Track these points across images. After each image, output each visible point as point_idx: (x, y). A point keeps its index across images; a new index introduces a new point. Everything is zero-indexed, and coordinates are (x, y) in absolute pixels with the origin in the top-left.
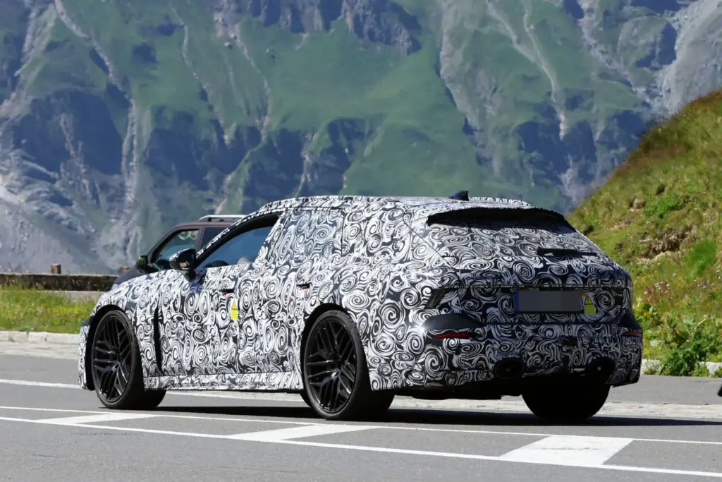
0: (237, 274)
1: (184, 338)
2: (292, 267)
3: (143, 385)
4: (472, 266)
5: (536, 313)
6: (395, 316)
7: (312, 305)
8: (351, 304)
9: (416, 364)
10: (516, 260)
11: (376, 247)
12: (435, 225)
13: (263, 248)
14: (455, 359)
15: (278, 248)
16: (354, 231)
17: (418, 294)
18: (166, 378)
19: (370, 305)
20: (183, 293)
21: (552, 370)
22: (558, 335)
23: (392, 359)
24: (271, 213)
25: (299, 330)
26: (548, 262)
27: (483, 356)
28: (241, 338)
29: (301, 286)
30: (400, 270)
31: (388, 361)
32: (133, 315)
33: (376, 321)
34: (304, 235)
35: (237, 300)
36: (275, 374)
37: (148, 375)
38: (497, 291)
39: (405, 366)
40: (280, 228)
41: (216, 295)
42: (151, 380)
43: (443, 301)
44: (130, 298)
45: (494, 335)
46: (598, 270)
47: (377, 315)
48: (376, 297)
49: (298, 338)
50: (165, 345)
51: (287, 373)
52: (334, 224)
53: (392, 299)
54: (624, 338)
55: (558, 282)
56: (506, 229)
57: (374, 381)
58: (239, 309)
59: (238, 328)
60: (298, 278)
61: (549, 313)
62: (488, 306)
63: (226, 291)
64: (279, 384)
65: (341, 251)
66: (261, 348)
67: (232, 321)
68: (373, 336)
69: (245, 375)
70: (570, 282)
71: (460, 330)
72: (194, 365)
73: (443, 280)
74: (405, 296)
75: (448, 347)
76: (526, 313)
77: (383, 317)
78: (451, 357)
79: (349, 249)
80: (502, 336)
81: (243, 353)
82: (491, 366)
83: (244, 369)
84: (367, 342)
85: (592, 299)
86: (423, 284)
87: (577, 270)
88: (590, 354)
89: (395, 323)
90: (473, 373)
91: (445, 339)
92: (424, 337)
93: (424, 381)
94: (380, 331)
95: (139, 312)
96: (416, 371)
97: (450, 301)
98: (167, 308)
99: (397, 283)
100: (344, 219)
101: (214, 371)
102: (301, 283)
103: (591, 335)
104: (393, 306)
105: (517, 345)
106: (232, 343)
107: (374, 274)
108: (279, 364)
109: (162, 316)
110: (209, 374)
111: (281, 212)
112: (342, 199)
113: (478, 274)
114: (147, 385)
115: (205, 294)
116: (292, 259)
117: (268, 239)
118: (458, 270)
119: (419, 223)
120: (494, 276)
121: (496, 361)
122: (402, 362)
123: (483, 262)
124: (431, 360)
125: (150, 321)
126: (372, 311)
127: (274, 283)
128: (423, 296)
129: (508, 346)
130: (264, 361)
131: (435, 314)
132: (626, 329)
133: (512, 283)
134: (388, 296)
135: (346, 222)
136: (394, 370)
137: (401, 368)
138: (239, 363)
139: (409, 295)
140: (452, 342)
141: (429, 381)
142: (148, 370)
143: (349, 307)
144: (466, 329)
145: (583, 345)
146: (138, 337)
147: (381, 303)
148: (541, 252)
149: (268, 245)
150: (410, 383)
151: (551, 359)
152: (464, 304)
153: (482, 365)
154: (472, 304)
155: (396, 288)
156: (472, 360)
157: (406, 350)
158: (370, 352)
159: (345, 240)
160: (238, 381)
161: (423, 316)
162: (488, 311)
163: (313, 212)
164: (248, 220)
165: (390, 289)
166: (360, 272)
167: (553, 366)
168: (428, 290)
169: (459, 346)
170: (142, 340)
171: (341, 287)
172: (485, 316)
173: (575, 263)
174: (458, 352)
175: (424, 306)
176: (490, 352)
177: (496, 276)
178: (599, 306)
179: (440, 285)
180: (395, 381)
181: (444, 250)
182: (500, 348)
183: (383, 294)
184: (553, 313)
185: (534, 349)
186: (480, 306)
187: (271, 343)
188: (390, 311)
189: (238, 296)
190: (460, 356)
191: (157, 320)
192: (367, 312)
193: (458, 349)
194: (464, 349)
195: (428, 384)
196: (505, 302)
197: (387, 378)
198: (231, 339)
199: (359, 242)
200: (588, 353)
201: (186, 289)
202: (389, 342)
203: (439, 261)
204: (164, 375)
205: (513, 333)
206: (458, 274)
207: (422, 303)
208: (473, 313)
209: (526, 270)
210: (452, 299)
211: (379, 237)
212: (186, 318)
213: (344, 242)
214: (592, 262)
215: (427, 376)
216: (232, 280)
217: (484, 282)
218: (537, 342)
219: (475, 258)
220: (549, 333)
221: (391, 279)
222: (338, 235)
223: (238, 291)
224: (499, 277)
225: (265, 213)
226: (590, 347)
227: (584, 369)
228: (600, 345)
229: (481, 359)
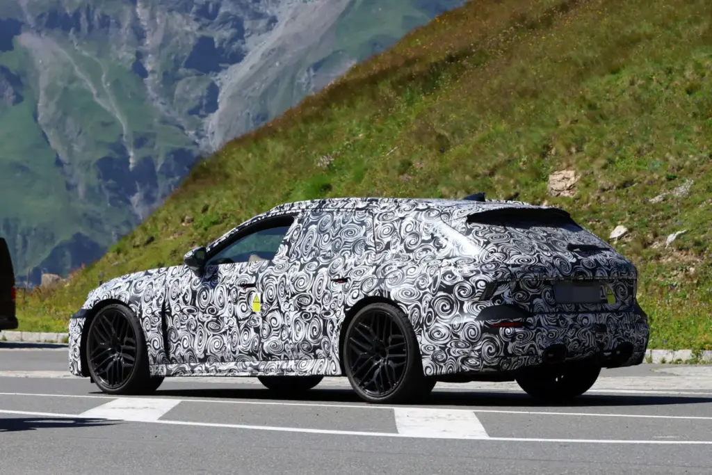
0: (256, 270)
1: (196, 328)
2: (321, 264)
3: (150, 372)
4: (520, 261)
5: (570, 303)
6: (448, 307)
7: (354, 298)
8: (402, 297)
9: (473, 351)
10: (553, 255)
11: (416, 244)
12: (474, 224)
13: (281, 246)
14: (511, 346)
15: (299, 246)
16: (387, 230)
17: (473, 287)
18: (174, 365)
19: (422, 297)
20: (194, 288)
21: (587, 355)
22: (592, 323)
23: (446, 347)
24: (285, 214)
25: (338, 321)
26: (580, 257)
27: (534, 343)
28: (264, 329)
29: (336, 281)
30: (450, 265)
31: (443, 349)
32: (138, 308)
33: (429, 312)
34: (328, 234)
35: (259, 295)
36: (305, 361)
37: (155, 362)
38: (540, 283)
39: (461, 352)
40: (299, 228)
41: (234, 290)
42: (157, 368)
43: (497, 293)
44: (133, 292)
45: (543, 324)
46: (616, 264)
47: (430, 307)
48: (428, 290)
49: (336, 328)
50: (173, 335)
51: (319, 361)
52: (363, 223)
53: (444, 292)
54: (638, 324)
55: (590, 275)
56: (534, 228)
57: (427, 367)
58: (262, 302)
59: (261, 320)
60: (331, 273)
61: (581, 303)
62: (535, 297)
63: (245, 286)
64: (311, 371)
65: (375, 248)
66: (290, 337)
67: (253, 313)
68: (427, 326)
69: (269, 362)
70: (598, 274)
71: (515, 320)
72: (208, 353)
73: (496, 274)
74: (459, 288)
75: (505, 335)
76: (563, 303)
77: (436, 309)
78: (507, 344)
79: (384, 247)
80: (549, 325)
81: (268, 342)
83: (268, 357)
84: (420, 331)
85: (612, 289)
86: (477, 278)
87: (601, 263)
88: (616, 339)
89: (449, 314)
90: (525, 359)
91: (501, 328)
92: (481, 326)
93: (481, 367)
94: (433, 321)
95: (145, 306)
96: (472, 357)
97: (503, 293)
98: (175, 302)
99: (449, 277)
100: (373, 218)
101: (231, 359)
102: (337, 277)
103: (616, 322)
104: (446, 298)
105: (561, 333)
106: (253, 333)
107: (422, 268)
108: (312, 352)
109: (170, 309)
110: (225, 362)
111: (297, 214)
112: (365, 201)
113: (527, 268)
114: (153, 371)
115: (220, 289)
116: (318, 256)
117: (287, 238)
118: (509, 265)
119: (460, 223)
120: (539, 270)
122: (458, 350)
123: (529, 257)
124: (488, 347)
125: (157, 313)
126: (424, 303)
127: (303, 278)
128: (478, 288)
129: (554, 334)
130: (293, 350)
131: (489, 305)
132: (639, 317)
133: (555, 276)
134: (440, 289)
135: (376, 221)
136: (449, 357)
137: (457, 355)
138: (263, 351)
139: (462, 288)
140: (508, 330)
141: (485, 367)
142: (155, 359)
143: (398, 299)
144: (520, 319)
145: (610, 331)
146: (144, 329)
147: (434, 296)
148: (570, 248)
149: (289, 244)
150: (466, 368)
151: (586, 345)
152: (515, 295)
153: (532, 351)
154: (521, 295)
155: (448, 281)
156: (524, 347)
157: (462, 338)
158: (423, 340)
159: (378, 238)
160: (262, 367)
161: (478, 307)
162: (535, 302)
163: (335, 213)
164: (258, 221)
165: (442, 283)
166: (406, 267)
167: (588, 351)
168: (483, 283)
169: (515, 334)
170: (148, 331)
171: (387, 281)
172: (532, 306)
173: (599, 257)
174: (513, 340)
175: (478, 298)
176: (540, 339)
177: (542, 269)
178: (617, 296)
179: (494, 279)
180: (451, 367)
181: (491, 247)
182: (547, 335)
183: (434, 287)
184: (584, 302)
185: (574, 336)
186: (528, 297)
187: (303, 333)
188: (443, 303)
189: (261, 290)
190: (514, 343)
191: (165, 313)
192: (419, 304)
193: (513, 337)
194: (518, 337)
195: (484, 370)
196: (547, 293)
197: (442, 364)
198: (252, 330)
199: (394, 240)
200: (614, 338)
201: (197, 284)
202: (444, 331)
203: (488, 257)
204: (172, 363)
205: (557, 322)
206: (510, 268)
207: (477, 295)
208: (523, 304)
209: (564, 264)
210: (504, 291)
211: (417, 235)
212: (197, 309)
213: (377, 240)
214: (610, 256)
215: (484, 362)
216: (252, 275)
217: (532, 275)
218: (577, 329)
219: (520, 253)
220: (585, 321)
221: (442, 273)
222: (370, 235)
223: (260, 286)
224: (544, 270)
225: (278, 214)
226: (615, 333)
227: (610, 353)
228: (623, 331)
229: (532, 346)
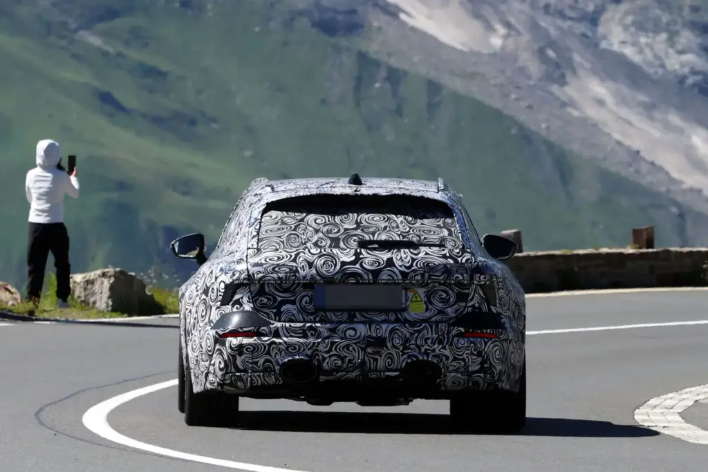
4: (268, 260)
5: (343, 310)
6: (204, 312)
8: (187, 299)
9: (211, 365)
10: (324, 253)
12: (271, 212)
14: (239, 360)
17: (217, 289)
19: (195, 302)
21: (354, 374)
22: (363, 335)
23: (198, 360)
26: (364, 255)
27: (268, 357)
38: (297, 286)
39: (205, 367)
43: (236, 297)
45: (282, 335)
46: (428, 264)
47: (196, 311)
48: (199, 293)
53: (205, 295)
54: (456, 339)
55: (368, 277)
61: (361, 310)
62: (285, 302)
68: (192, 335)
70: (384, 277)
71: (244, 329)
73: (234, 274)
74: (211, 291)
75: (230, 347)
76: (329, 310)
77: (199, 314)
78: (234, 357)
80: (291, 336)
82: (277, 368)
85: (422, 296)
86: (221, 279)
88: (405, 356)
89: (204, 321)
90: (259, 376)
91: (229, 339)
92: (213, 336)
93: (216, 384)
94: (196, 330)
96: (210, 373)
97: (242, 298)
99: (210, 277)
103: (408, 335)
104: (205, 302)
105: (307, 346)
113: (271, 268)
118: (251, 264)
119: (258, 211)
120: (288, 270)
121: (280, 363)
122: (203, 363)
123: (283, 254)
124: (219, 361)
128: (220, 291)
129: (297, 347)
131: (228, 311)
132: (462, 330)
133: (308, 277)
134: (204, 291)
136: (200, 372)
137: (203, 370)
140: (235, 341)
141: (218, 384)
144: (251, 328)
145: (395, 347)
147: (200, 299)
148: (363, 244)
150: (209, 386)
152: (256, 300)
153: (269, 368)
154: (266, 301)
156: (257, 362)
157: (204, 350)
158: (190, 352)
161: (219, 313)
162: (282, 308)
165: (207, 284)
167: (357, 369)
168: (223, 285)
169: (241, 346)
172: (278, 313)
174: (240, 353)
175: (219, 303)
176: (276, 353)
177: (291, 269)
178: (431, 303)
179: (231, 281)
181: (253, 242)
182: (287, 349)
183: (202, 289)
184: (367, 310)
185: (330, 350)
186: (273, 304)
188: (203, 308)
190: (243, 357)
192: (193, 309)
193: (240, 349)
194: (246, 350)
195: (218, 387)
196: (306, 299)
197: (198, 380)
200: (402, 355)
205: (304, 332)
206: (250, 267)
207: (219, 299)
208: (266, 311)
209: (330, 263)
210: (244, 294)
214: (427, 254)
215: (217, 379)
217: (275, 276)
218: (333, 343)
219: (277, 250)
220: (350, 332)
221: (209, 272)
224: (294, 271)
226: (404, 349)
227: (398, 373)
228: (419, 347)
229: (267, 361)
